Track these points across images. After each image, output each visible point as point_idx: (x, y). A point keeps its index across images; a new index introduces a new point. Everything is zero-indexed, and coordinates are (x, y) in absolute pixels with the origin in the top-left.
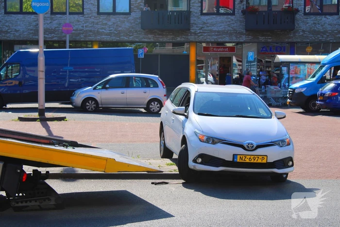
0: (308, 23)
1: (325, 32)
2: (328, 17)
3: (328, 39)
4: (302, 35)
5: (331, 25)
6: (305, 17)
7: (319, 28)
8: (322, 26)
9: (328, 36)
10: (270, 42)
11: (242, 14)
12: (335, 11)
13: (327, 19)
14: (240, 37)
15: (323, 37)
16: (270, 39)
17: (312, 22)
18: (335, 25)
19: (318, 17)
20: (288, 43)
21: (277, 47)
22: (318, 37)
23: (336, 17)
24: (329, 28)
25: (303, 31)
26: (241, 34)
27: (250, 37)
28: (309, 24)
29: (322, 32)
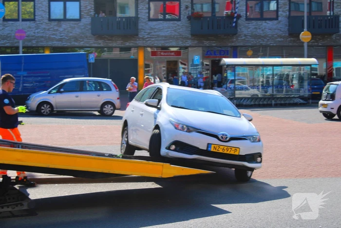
0: (249, 28)
1: (265, 37)
2: (268, 22)
3: (269, 43)
4: (244, 39)
5: (271, 29)
6: (247, 22)
7: (260, 32)
8: (263, 30)
9: (268, 40)
10: (214, 46)
11: (187, 20)
12: (275, 17)
13: (268, 23)
14: (186, 42)
15: (264, 41)
16: (214, 43)
17: (253, 27)
18: (275, 29)
19: (259, 22)
20: (231, 47)
21: (221, 51)
22: (259, 41)
23: (275, 22)
24: (269, 32)
25: (245, 35)
26: (187, 38)
27: (196, 42)
28: (251, 29)
29: (263, 37)
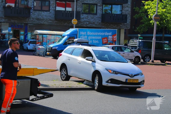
0: (35, 15)
1: (43, 20)
2: (44, 12)
3: (45, 23)
4: (32, 20)
5: (46, 16)
6: (34, 11)
7: (40, 17)
8: (42, 16)
9: (44, 21)
10: (16, 23)
11: (2, 8)
12: (48, 9)
13: (45, 13)
14: (1, 19)
15: (42, 22)
16: (16, 21)
17: (37, 14)
18: (48, 16)
19: (40, 12)
20: (24, 24)
21: (19, 25)
22: (40, 22)
23: (48, 12)
24: (45, 18)
25: (33, 18)
26: (2, 18)
27: (7, 20)
28: (36, 15)
29: (42, 20)
